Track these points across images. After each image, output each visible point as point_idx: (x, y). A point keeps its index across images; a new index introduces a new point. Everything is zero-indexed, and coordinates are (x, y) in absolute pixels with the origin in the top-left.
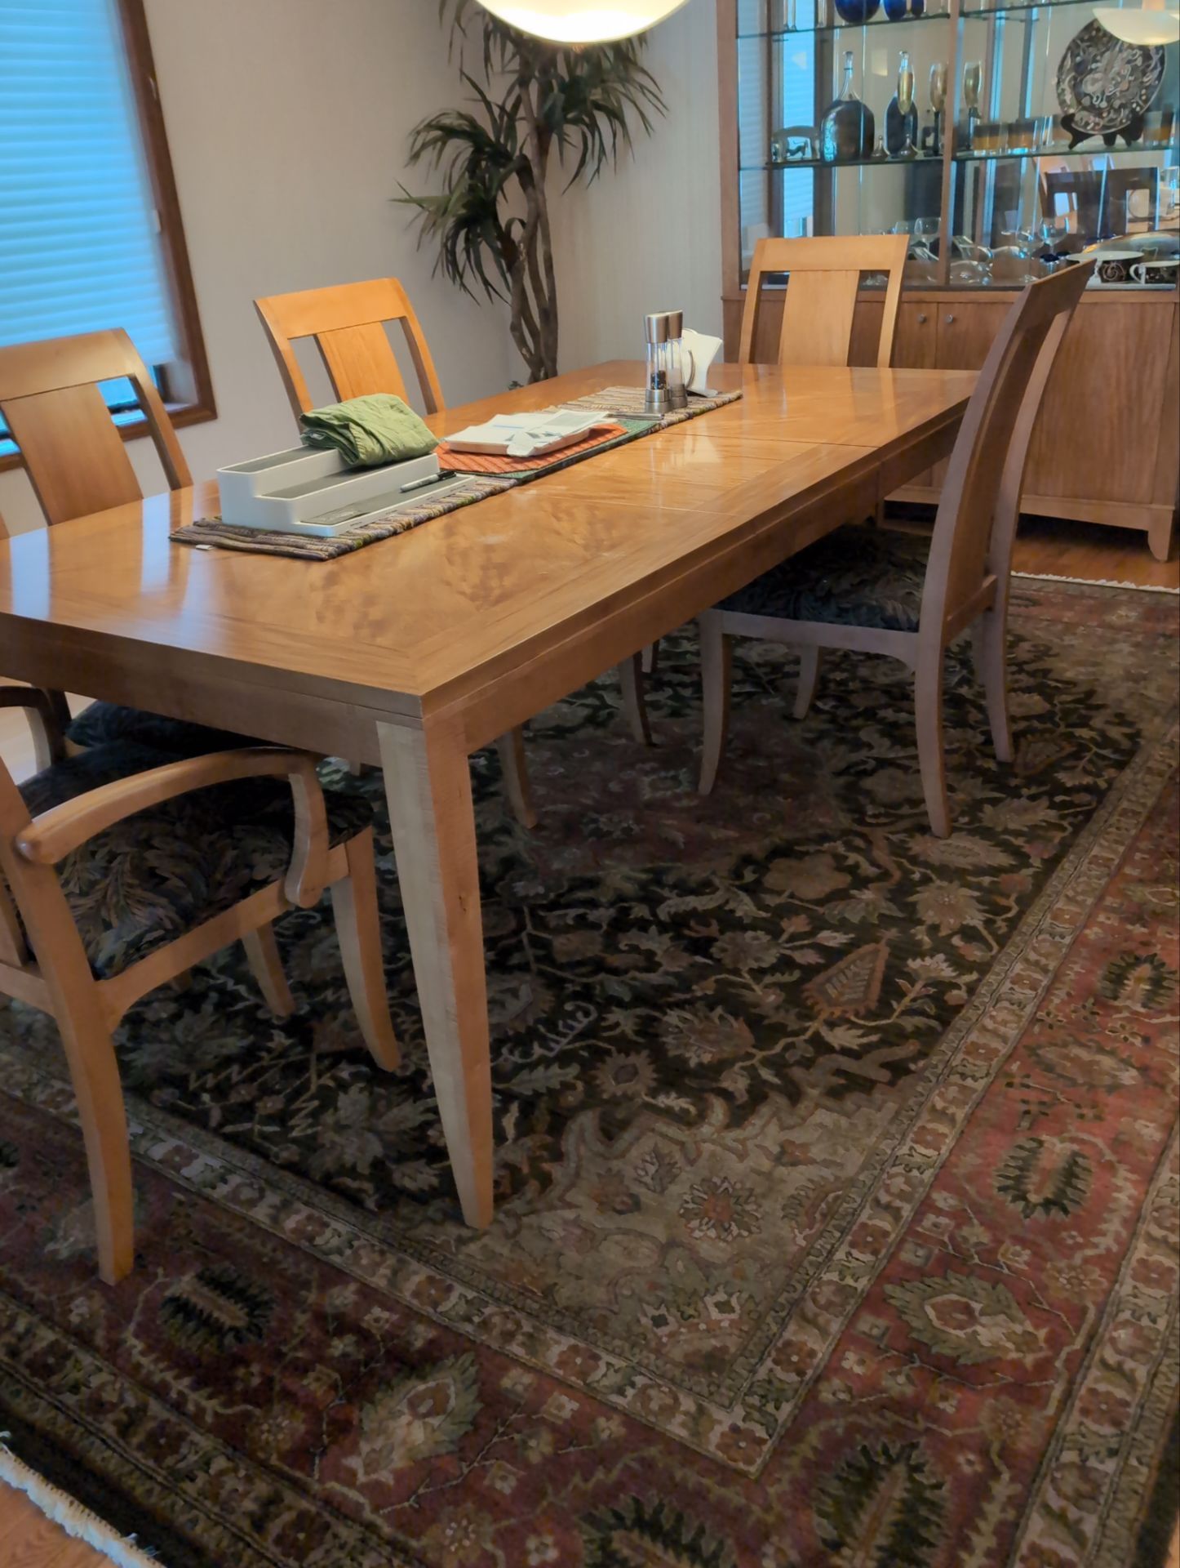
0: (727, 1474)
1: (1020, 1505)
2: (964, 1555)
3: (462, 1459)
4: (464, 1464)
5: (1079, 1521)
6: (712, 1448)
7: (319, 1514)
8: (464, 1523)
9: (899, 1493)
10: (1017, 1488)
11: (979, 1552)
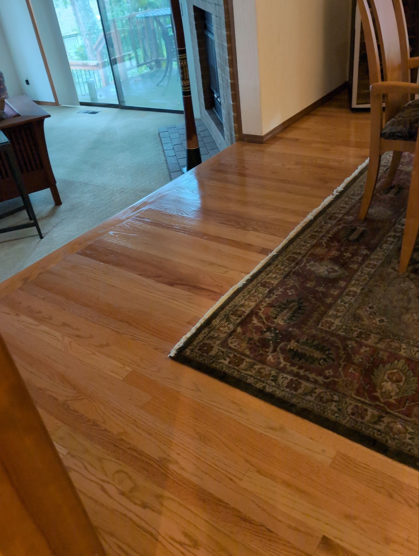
0: (318, 322)
1: (316, 382)
2: (297, 367)
3: (315, 278)
4: (313, 278)
5: (311, 396)
6: (325, 319)
7: (297, 260)
8: (297, 280)
9: (316, 356)
10: (321, 383)
11: (298, 371)
